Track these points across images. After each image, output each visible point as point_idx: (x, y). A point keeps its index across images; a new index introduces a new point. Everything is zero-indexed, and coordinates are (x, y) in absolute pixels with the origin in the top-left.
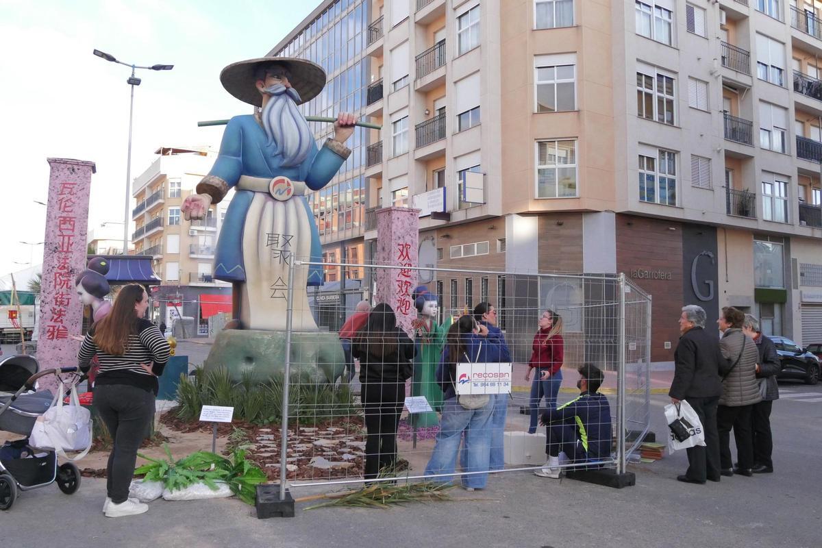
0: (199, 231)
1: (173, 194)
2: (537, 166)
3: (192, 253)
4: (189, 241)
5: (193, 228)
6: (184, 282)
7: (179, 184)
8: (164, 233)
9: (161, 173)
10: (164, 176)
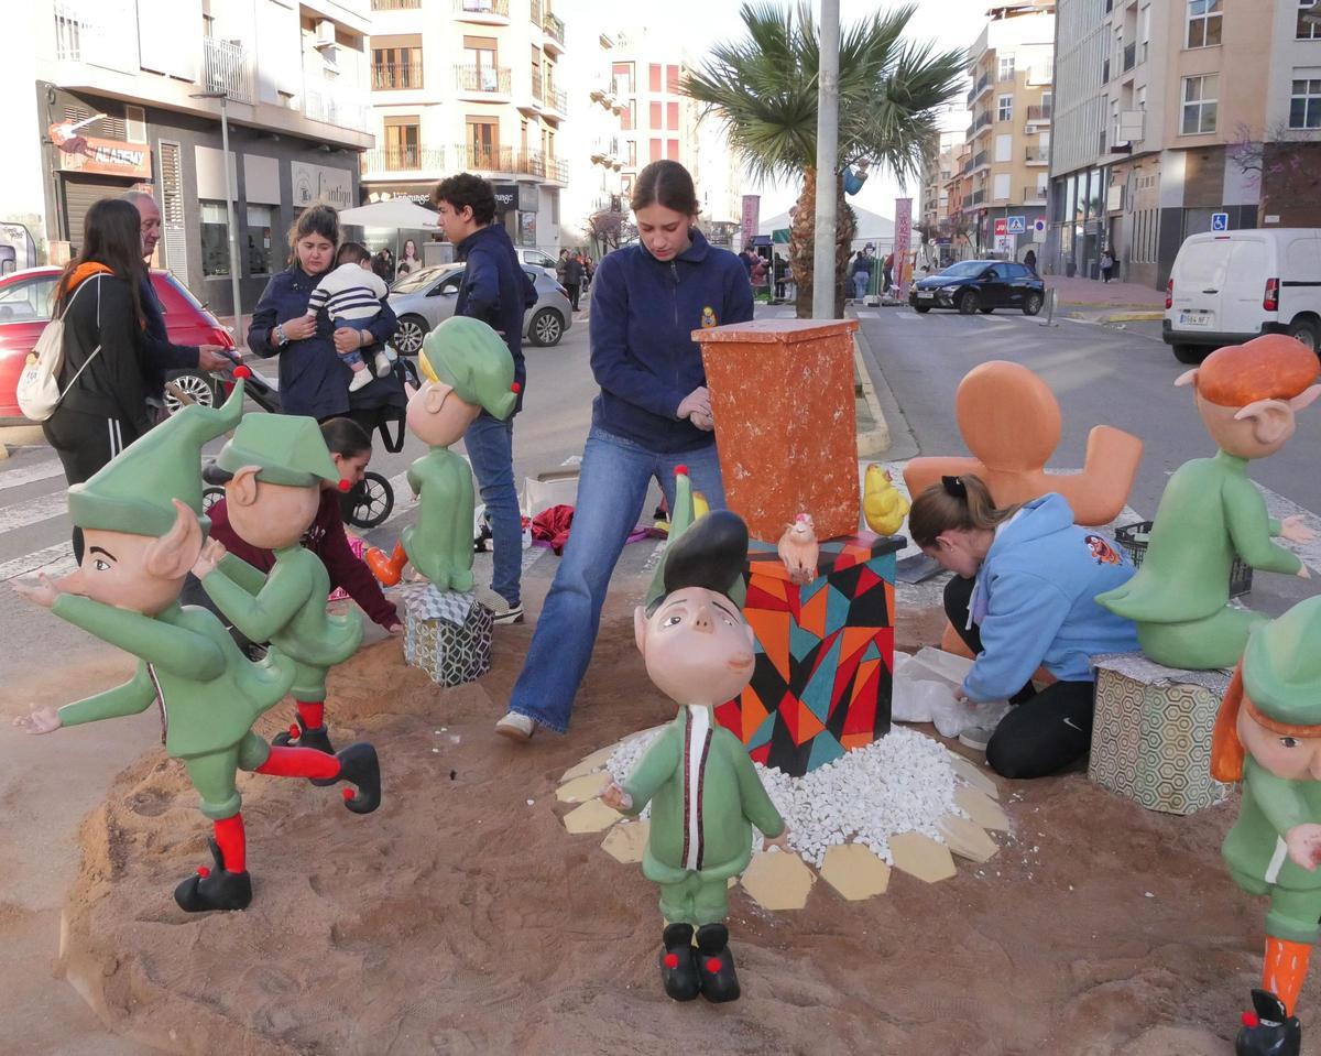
0: (1038, 127)
1: (1004, 78)
2: (1185, 104)
3: (1029, 159)
4: (1026, 142)
5: (1031, 122)
6: (1016, 202)
7: (1012, 61)
8: (993, 134)
9: (989, 47)
10: (994, 50)
